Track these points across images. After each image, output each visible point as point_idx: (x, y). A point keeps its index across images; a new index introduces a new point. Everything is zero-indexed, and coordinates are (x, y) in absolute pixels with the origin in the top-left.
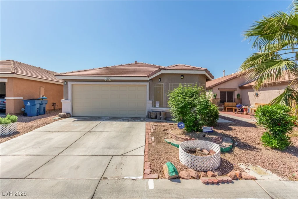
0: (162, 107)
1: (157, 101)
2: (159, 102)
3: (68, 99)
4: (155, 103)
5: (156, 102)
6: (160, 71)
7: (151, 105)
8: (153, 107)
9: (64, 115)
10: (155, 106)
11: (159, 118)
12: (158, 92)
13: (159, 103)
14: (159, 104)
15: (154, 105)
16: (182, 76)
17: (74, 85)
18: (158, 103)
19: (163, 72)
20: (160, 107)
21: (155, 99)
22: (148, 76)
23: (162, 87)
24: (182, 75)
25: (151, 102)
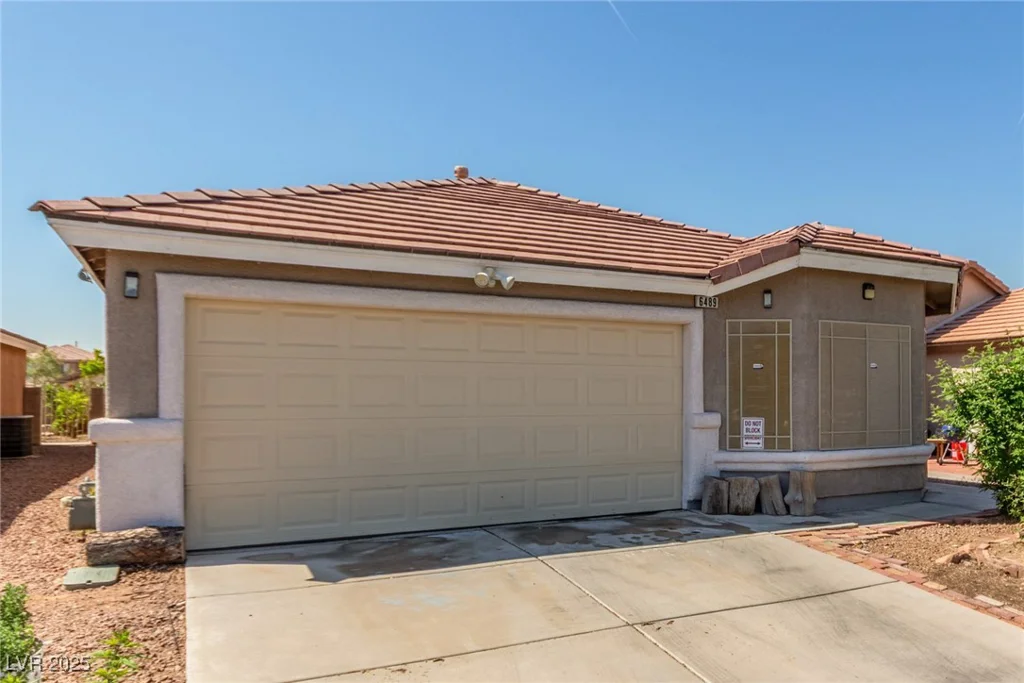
0: (784, 446)
1: (748, 414)
2: (762, 420)
3: (154, 415)
4: (736, 428)
5: (745, 420)
6: (797, 253)
7: (715, 436)
8: (722, 447)
9: (145, 544)
10: (736, 445)
11: (781, 507)
12: (756, 366)
13: (761, 427)
14: (761, 433)
15: (730, 439)
16: (867, 286)
17: (196, 299)
18: (753, 428)
19: (807, 259)
20: (769, 446)
21: (734, 404)
22: (717, 277)
23: (784, 342)
24: (868, 282)
25: (715, 420)
